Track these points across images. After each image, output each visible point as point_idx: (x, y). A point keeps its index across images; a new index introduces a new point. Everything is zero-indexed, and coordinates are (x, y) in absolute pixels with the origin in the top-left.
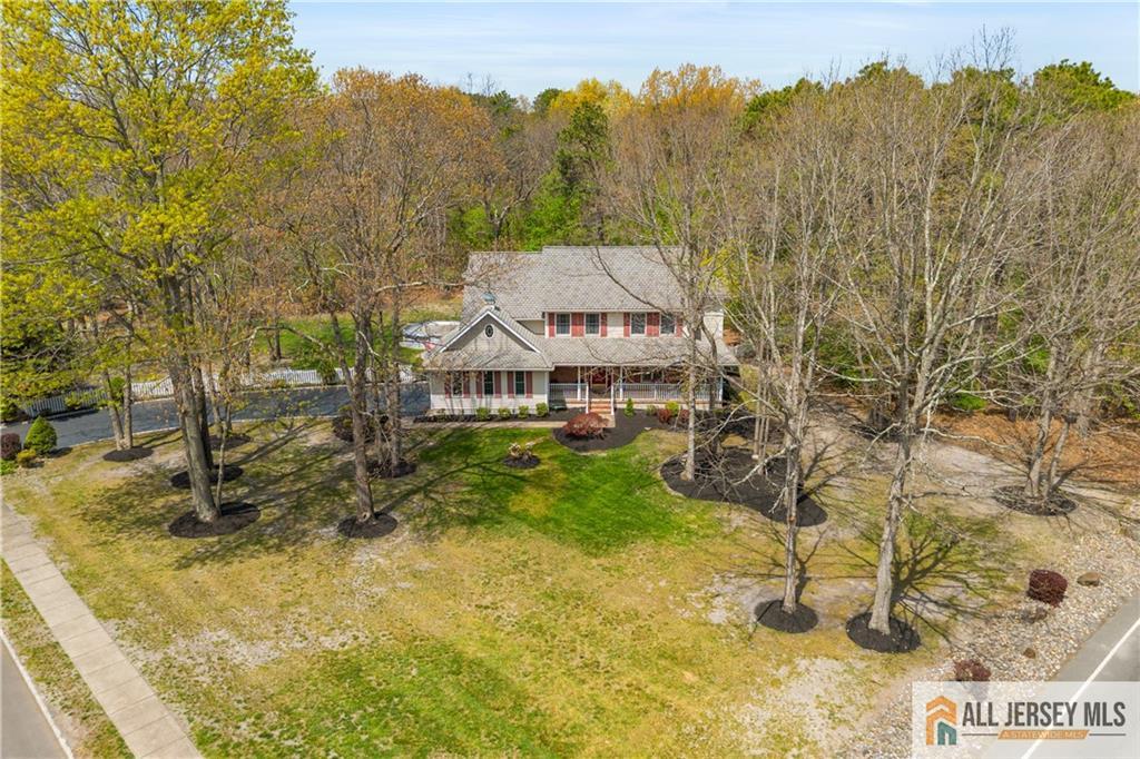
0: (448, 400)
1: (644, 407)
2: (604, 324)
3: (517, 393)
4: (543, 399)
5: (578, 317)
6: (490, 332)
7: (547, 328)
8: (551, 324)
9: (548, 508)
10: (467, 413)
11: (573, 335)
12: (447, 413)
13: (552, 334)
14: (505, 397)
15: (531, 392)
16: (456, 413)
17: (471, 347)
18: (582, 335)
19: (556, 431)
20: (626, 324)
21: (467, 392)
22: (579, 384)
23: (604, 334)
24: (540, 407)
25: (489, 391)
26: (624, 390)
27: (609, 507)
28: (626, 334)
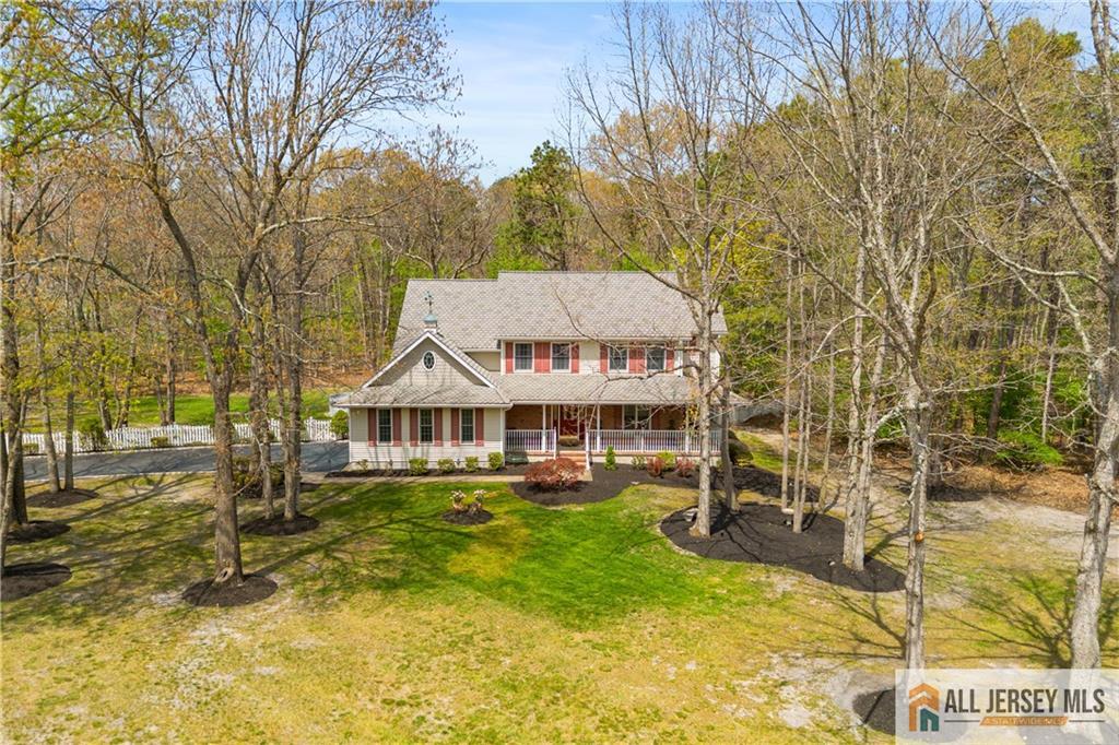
0: (372, 449)
1: (629, 461)
2: (576, 357)
3: (463, 440)
4: (496, 447)
5: (542, 346)
6: (429, 362)
7: (503, 362)
8: (508, 356)
9: (505, 568)
10: (397, 466)
11: (537, 371)
12: (370, 467)
13: (509, 370)
14: (448, 444)
15: (482, 439)
16: (383, 467)
17: (404, 380)
18: (548, 371)
19: (514, 485)
20: (603, 356)
21: (398, 438)
22: (544, 431)
23: (575, 370)
24: (493, 458)
25: (426, 437)
26: (602, 439)
27: (594, 568)
28: (603, 370)
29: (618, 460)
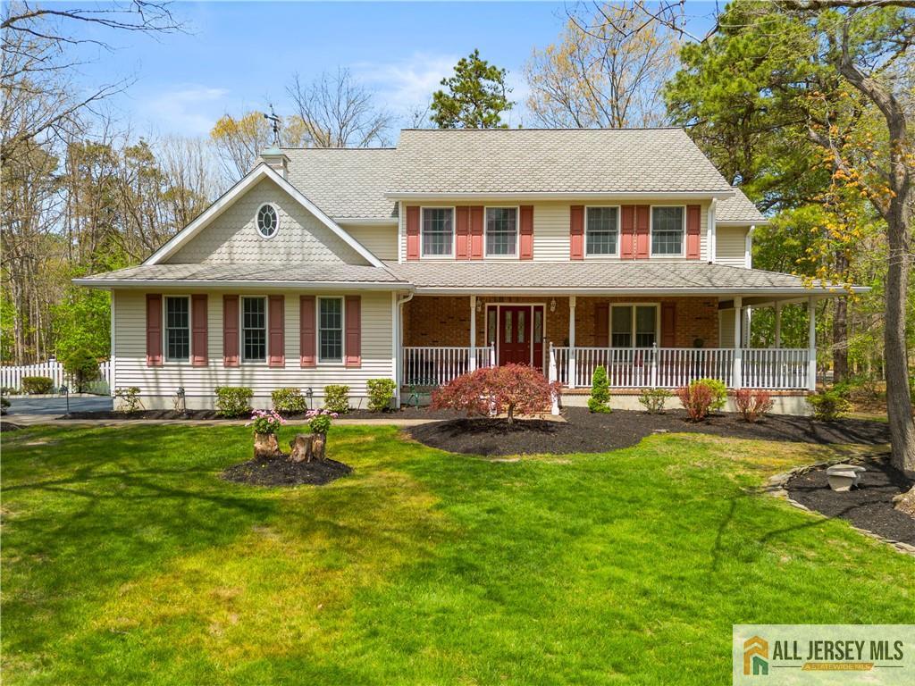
0: (150, 373)
1: (634, 404)
2: (528, 230)
3: (324, 356)
4: (389, 370)
5: (470, 213)
6: (267, 222)
7: (402, 240)
8: (412, 230)
10: (194, 404)
11: (461, 256)
12: (145, 404)
13: (412, 255)
14: (293, 364)
15: (358, 354)
16: (169, 405)
18: (479, 256)
20: (576, 230)
21: (203, 352)
22: (473, 350)
23: (527, 256)
24: (378, 388)
25: (255, 351)
26: (579, 363)
28: (576, 256)
29: (615, 403)
